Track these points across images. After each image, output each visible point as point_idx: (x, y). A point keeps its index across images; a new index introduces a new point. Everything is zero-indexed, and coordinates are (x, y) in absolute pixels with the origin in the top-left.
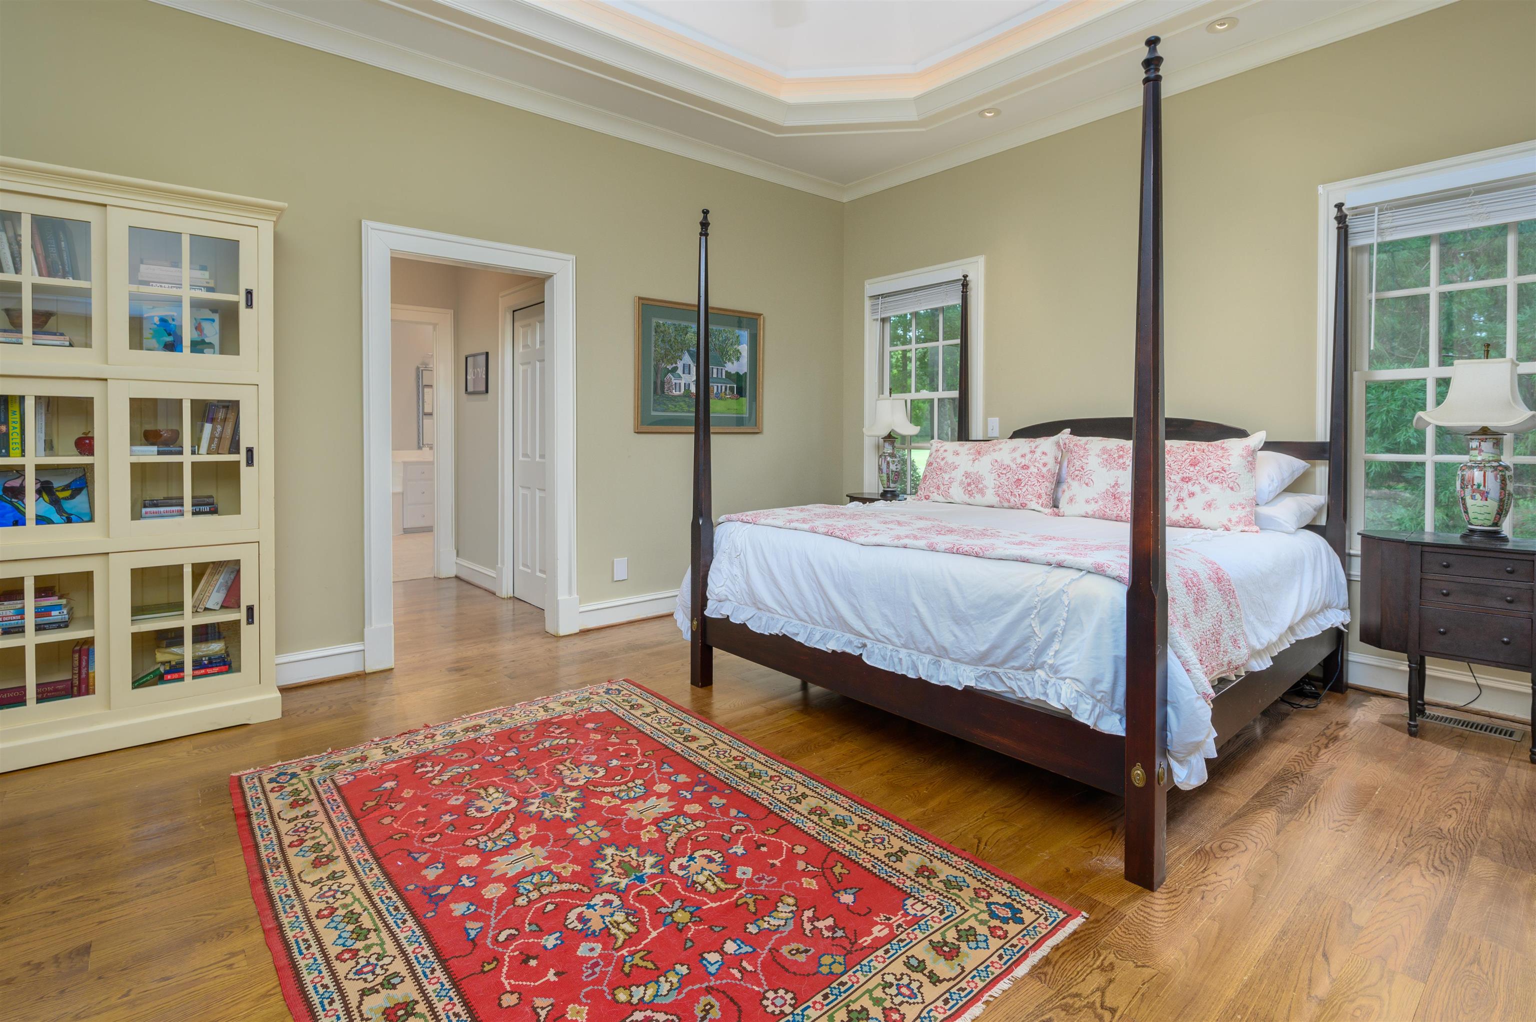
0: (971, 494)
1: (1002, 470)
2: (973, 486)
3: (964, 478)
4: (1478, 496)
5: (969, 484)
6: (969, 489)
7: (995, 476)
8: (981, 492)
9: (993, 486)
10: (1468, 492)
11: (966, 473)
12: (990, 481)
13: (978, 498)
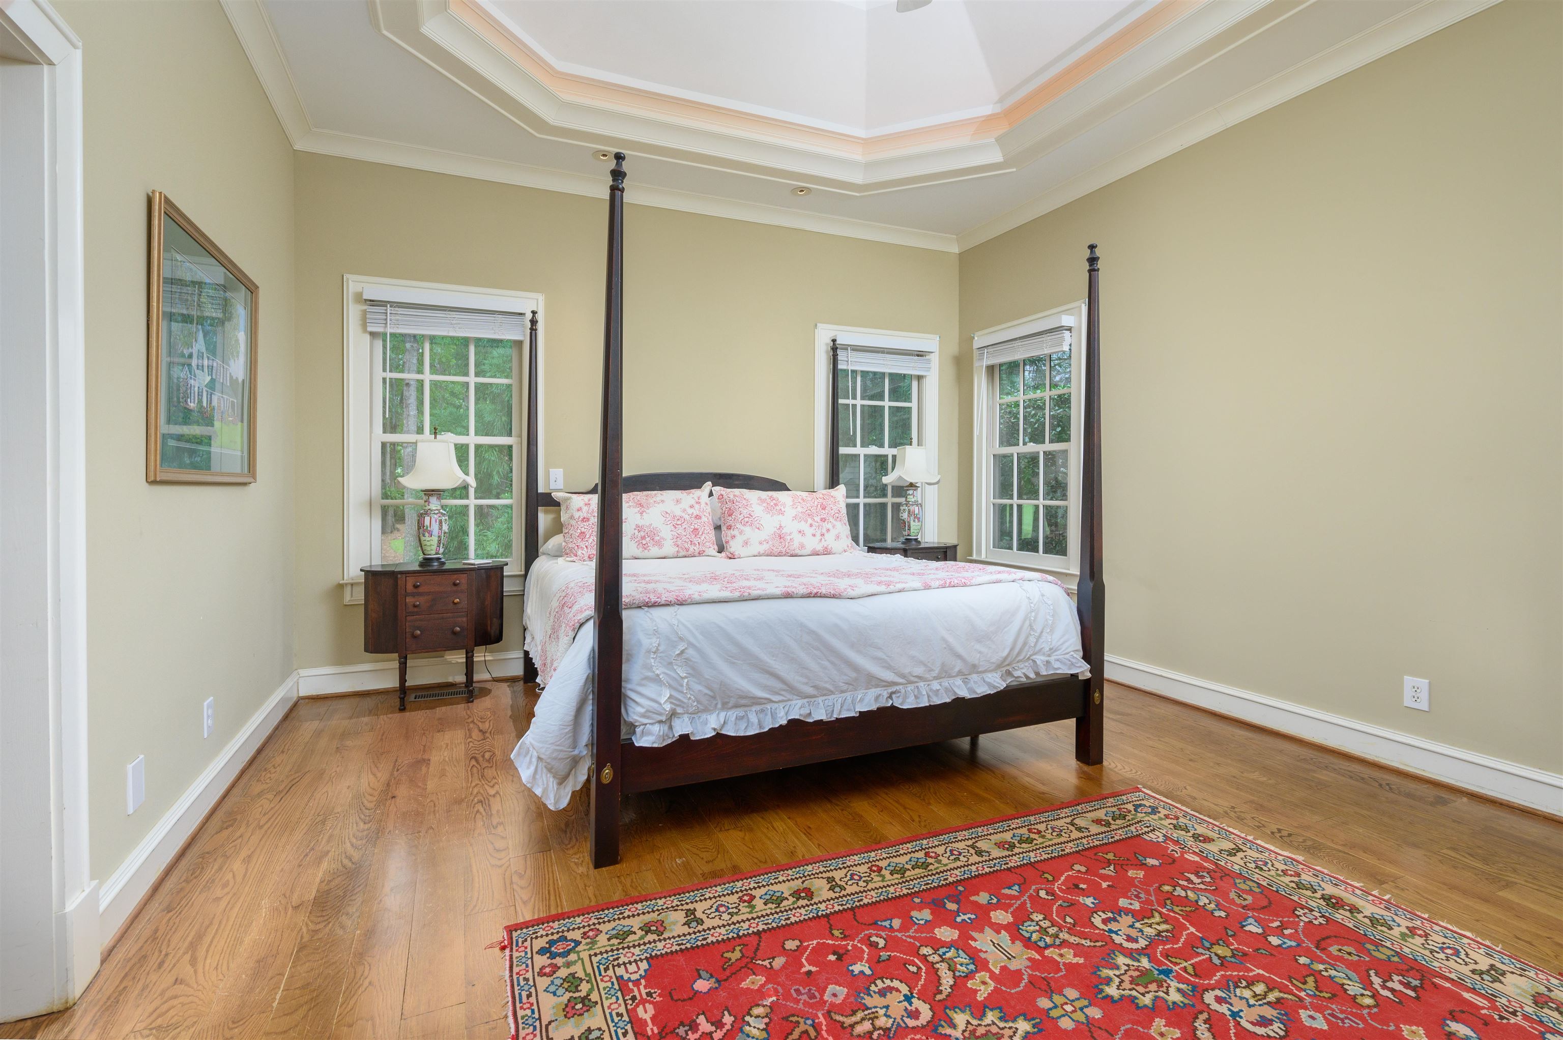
0: (645, 547)
1: (676, 522)
2: (648, 539)
3: (636, 532)
4: (916, 520)
5: (643, 538)
6: (644, 542)
7: (670, 527)
8: (659, 544)
9: (671, 537)
10: (912, 518)
11: (637, 526)
12: (666, 532)
13: (655, 551)
